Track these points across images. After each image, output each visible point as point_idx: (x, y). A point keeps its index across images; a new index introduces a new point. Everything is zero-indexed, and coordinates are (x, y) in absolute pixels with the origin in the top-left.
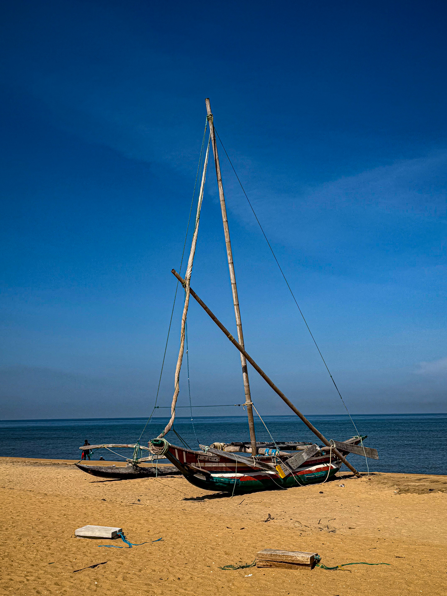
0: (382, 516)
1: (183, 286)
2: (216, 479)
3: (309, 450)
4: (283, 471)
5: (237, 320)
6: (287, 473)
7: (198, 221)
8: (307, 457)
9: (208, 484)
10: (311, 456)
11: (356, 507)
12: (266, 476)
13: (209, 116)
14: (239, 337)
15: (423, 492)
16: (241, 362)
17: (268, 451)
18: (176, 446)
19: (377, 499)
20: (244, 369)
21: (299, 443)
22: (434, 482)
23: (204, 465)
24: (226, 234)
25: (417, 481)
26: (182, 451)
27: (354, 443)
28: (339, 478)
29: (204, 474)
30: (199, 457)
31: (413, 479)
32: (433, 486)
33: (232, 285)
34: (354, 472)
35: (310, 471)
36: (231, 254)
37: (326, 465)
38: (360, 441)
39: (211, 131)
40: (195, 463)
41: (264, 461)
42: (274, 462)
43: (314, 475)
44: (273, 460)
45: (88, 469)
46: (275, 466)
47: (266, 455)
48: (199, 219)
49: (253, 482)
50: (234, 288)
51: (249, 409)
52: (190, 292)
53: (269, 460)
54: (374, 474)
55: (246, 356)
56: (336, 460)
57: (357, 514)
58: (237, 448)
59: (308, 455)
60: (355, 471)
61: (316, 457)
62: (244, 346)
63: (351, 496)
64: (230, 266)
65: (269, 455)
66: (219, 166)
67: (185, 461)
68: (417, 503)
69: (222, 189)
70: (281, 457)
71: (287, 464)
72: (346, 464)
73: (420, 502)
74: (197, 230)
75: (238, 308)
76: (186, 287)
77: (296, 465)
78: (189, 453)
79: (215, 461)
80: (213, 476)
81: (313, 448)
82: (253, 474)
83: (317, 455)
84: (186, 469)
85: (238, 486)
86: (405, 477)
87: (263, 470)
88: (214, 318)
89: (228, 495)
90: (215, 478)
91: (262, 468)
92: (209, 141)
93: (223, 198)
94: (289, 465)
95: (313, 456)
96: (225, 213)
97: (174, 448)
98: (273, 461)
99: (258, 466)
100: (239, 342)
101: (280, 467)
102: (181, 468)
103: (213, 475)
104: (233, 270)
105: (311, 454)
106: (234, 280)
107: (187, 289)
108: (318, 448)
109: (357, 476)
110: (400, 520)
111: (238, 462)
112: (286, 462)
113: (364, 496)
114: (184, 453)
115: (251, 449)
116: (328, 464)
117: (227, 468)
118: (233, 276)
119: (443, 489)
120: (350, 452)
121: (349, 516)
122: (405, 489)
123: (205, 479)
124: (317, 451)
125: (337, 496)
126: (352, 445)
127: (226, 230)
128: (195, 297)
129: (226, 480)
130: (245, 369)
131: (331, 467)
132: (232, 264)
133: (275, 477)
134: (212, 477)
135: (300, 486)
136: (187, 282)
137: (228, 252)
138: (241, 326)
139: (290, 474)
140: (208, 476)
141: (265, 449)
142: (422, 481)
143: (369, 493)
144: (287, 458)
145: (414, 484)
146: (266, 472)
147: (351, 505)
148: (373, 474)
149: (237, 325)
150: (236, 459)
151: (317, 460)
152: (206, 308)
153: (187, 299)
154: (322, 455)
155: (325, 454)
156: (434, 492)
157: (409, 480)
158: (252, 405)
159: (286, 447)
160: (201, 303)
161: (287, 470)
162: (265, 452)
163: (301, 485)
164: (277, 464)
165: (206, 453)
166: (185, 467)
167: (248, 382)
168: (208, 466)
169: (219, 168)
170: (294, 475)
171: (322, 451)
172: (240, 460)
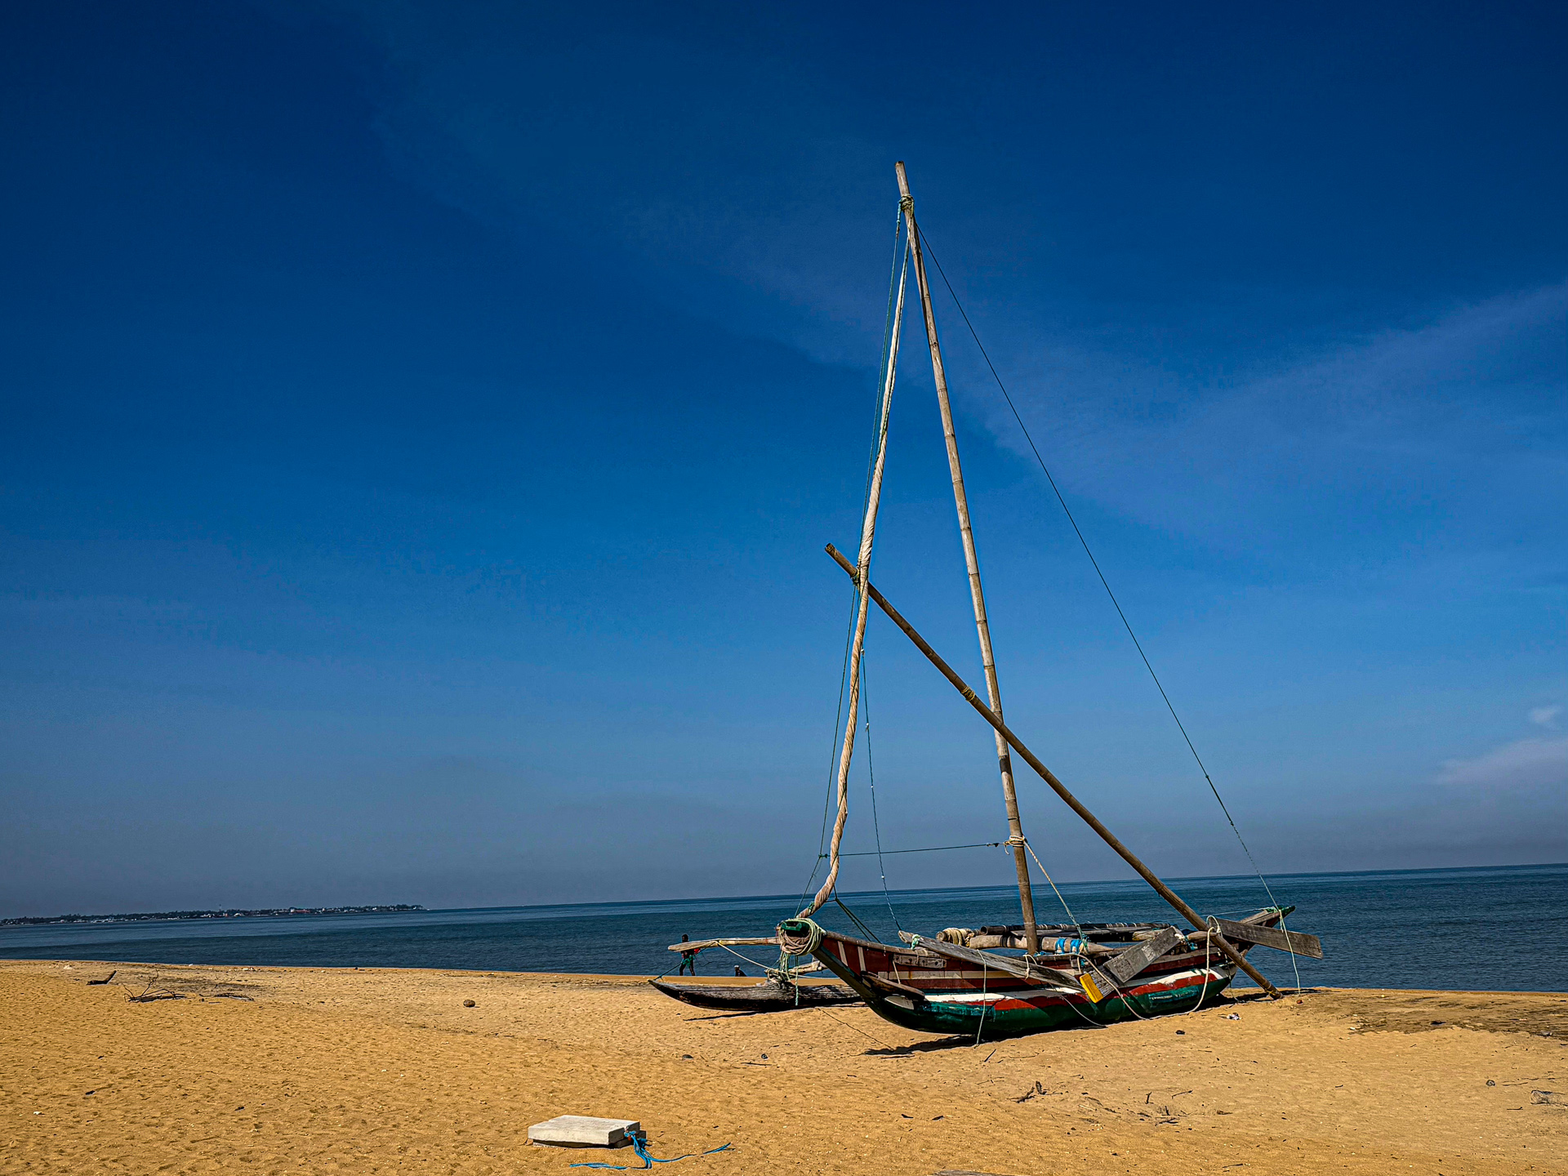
0: (1305, 1083)
1: (853, 580)
2: (938, 1007)
3: (1158, 940)
4: (1096, 987)
5: (984, 655)
6: (1106, 991)
7: (885, 436)
8: (1154, 955)
9: (920, 1017)
10: (1163, 953)
11: (1248, 1063)
12: (1056, 998)
13: (905, 201)
14: (990, 694)
15: (1417, 1027)
16: (997, 748)
17: (1062, 943)
18: (838, 935)
19: (1304, 1044)
20: (1003, 762)
21: (1139, 925)
22: (1446, 1005)
23: (910, 977)
24: (953, 465)
25: (1408, 1005)
26: (855, 946)
27: (1264, 924)
28: (1232, 1001)
29: (909, 995)
30: (897, 959)
31: (1399, 1000)
32: (1442, 1014)
33: (971, 579)
34: (1265, 987)
35: (1162, 987)
36: (965, 510)
37: (1198, 973)
38: (1277, 918)
39: (910, 236)
40: (888, 972)
41: (1052, 965)
42: (1076, 968)
43: (1170, 994)
44: (1074, 963)
45: (679, 991)
46: (1077, 977)
47: (1059, 951)
48: (886, 430)
49: (1026, 1012)
50: (976, 586)
51: (1017, 853)
52: (869, 593)
53: (1064, 962)
54: (1315, 991)
55: (1008, 737)
56: (1222, 960)
57: (1247, 1080)
58: (996, 939)
59: (1155, 950)
60: (1268, 984)
61: (1175, 954)
62: (1001, 712)
63: (1246, 1039)
64: (965, 536)
65: (1066, 952)
66: (931, 312)
67: (863, 967)
68: (1397, 1053)
69: (939, 364)
70: (1091, 956)
71: (1107, 971)
72: (1246, 969)
73: (1403, 1051)
74: (881, 455)
75: (985, 629)
76: (860, 582)
77: (1128, 974)
78: (873, 949)
79: (935, 967)
80: (929, 1000)
81: (1168, 935)
82: (1026, 995)
83: (1178, 951)
84: (866, 986)
85: (991, 1020)
86: (1383, 996)
87: (1049, 986)
88: (927, 651)
89: (968, 1042)
90: (936, 1005)
91: (1046, 980)
92: (905, 258)
93: (943, 385)
94: (1111, 973)
95: (1168, 953)
96: (949, 418)
97: (835, 940)
98: (1072, 966)
99: (1035, 976)
100: (990, 704)
101: (1090, 978)
102: (855, 982)
103: (929, 998)
104: (971, 545)
105: (1162, 948)
106: (974, 566)
107: (862, 588)
108: (1180, 936)
109: (1271, 995)
110: (1344, 1091)
111: (989, 969)
112: (1104, 967)
113: (1275, 1038)
114: (860, 950)
115: (1024, 940)
116: (1203, 970)
117: (965, 982)
118: (972, 558)
119: (1465, 1021)
120: (1254, 944)
121: (1225, 1084)
122: (1375, 1023)
123: (912, 1007)
124: (1178, 941)
125: (1214, 1039)
126: (1260, 929)
127: (952, 455)
128: (882, 605)
129: (960, 1008)
130: (1006, 764)
131: (1211, 976)
132: (969, 532)
133: (1080, 1000)
134: (928, 1002)
135: (1138, 1019)
136: (863, 572)
137: (960, 504)
138: (993, 669)
139: (1114, 993)
140: (919, 1001)
141: (1055, 941)
142: (1420, 1003)
143: (1290, 1032)
144: (1106, 959)
145: (1399, 1010)
146: (1058, 989)
147: (1238, 1060)
148: (1311, 991)
149: (985, 667)
150: (985, 963)
151: (1177, 961)
152: (908, 630)
153: (862, 609)
154: (1189, 951)
155: (1196, 948)
156: (1443, 1028)
157: (1391, 1001)
158: (1025, 842)
159: (1108, 934)
160: (897, 618)
161: (1105, 984)
162: (1056, 946)
163: (1140, 1017)
164: (1082, 971)
165: (914, 950)
166: (864, 981)
167: (1013, 792)
168: (919, 978)
169: (931, 316)
170: (1122, 996)
171: (1190, 941)
172: (993, 964)
